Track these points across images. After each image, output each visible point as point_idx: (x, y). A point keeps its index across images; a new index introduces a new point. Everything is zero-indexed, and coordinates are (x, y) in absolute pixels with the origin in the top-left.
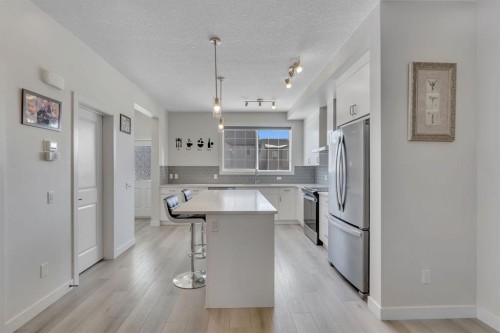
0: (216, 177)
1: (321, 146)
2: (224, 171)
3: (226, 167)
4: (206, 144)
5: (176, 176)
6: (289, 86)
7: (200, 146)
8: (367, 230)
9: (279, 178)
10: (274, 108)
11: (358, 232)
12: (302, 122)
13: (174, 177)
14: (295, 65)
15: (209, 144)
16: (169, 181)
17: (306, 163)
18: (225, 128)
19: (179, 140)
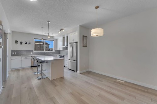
0: (32, 53)
1: (63, 46)
2: (34, 51)
5: (16, 53)
6: (59, 33)
7: (26, 44)
8: (77, 61)
9: (51, 53)
11: (75, 61)
12: (57, 39)
13: (14, 53)
14: (63, 30)
15: (29, 43)
16: (12, 55)
17: (58, 49)
18: (35, 39)
19: (17, 41)
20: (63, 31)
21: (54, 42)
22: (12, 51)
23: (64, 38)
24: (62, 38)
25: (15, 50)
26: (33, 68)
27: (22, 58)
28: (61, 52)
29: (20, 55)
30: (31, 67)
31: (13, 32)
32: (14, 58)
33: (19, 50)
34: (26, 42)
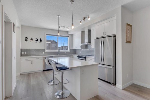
0: (43, 53)
1: (82, 43)
2: (46, 51)
3: (47, 49)
4: (39, 40)
5: (26, 53)
6: (81, 23)
7: (37, 41)
9: (65, 53)
10: (68, 30)
12: (72, 35)
13: (24, 53)
14: (88, 17)
15: (40, 40)
16: (22, 55)
17: (74, 48)
18: (47, 34)
19: (27, 38)
20: (89, 19)
21: (69, 38)
22: (22, 50)
23: (83, 33)
24: (80, 33)
25: (24, 49)
26: (45, 72)
27: (33, 59)
28: (77, 52)
29: (31, 56)
30: (43, 71)
31: (22, 26)
32: (24, 59)
33: (29, 49)
34: (37, 39)
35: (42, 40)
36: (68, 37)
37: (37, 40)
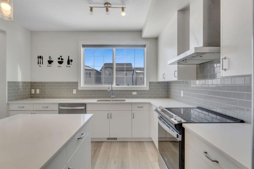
0: (75, 92)
2: (82, 85)
4: (65, 61)
5: (38, 91)
7: (60, 63)
9: (135, 93)
12: (156, 39)
13: (35, 91)
15: (68, 61)
16: (31, 96)
19: (40, 57)
21: (146, 49)
22: (32, 85)
28: (174, 92)
34: (62, 59)
35: (72, 61)
36: (144, 46)
37: (60, 60)
